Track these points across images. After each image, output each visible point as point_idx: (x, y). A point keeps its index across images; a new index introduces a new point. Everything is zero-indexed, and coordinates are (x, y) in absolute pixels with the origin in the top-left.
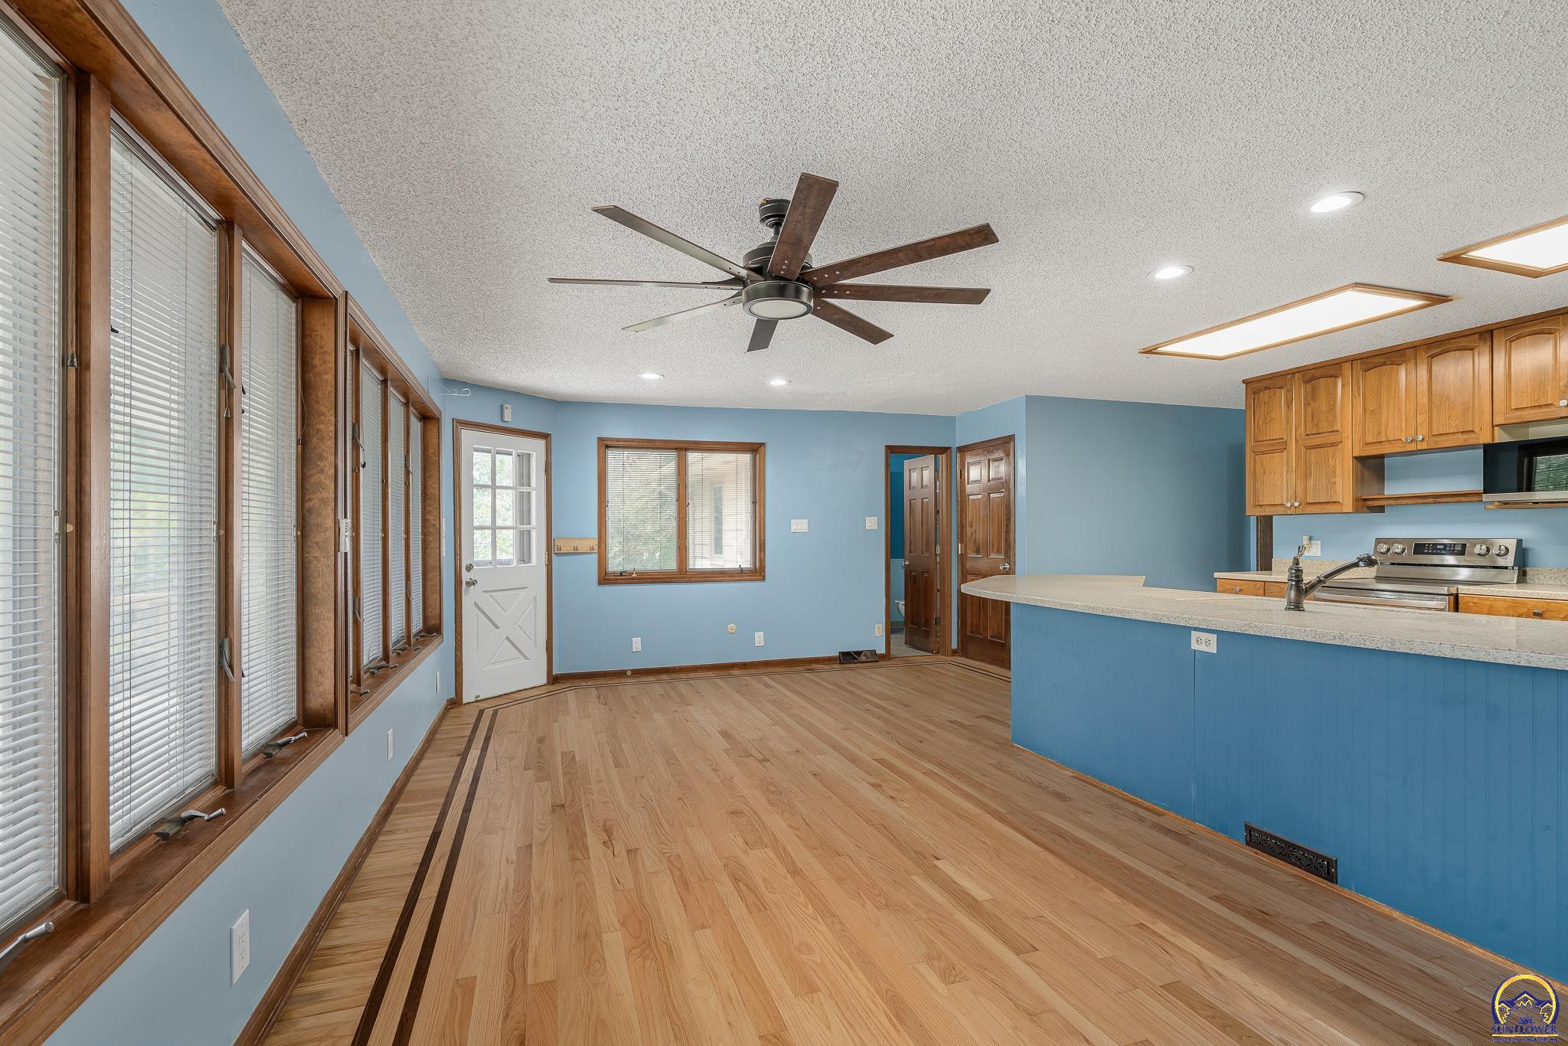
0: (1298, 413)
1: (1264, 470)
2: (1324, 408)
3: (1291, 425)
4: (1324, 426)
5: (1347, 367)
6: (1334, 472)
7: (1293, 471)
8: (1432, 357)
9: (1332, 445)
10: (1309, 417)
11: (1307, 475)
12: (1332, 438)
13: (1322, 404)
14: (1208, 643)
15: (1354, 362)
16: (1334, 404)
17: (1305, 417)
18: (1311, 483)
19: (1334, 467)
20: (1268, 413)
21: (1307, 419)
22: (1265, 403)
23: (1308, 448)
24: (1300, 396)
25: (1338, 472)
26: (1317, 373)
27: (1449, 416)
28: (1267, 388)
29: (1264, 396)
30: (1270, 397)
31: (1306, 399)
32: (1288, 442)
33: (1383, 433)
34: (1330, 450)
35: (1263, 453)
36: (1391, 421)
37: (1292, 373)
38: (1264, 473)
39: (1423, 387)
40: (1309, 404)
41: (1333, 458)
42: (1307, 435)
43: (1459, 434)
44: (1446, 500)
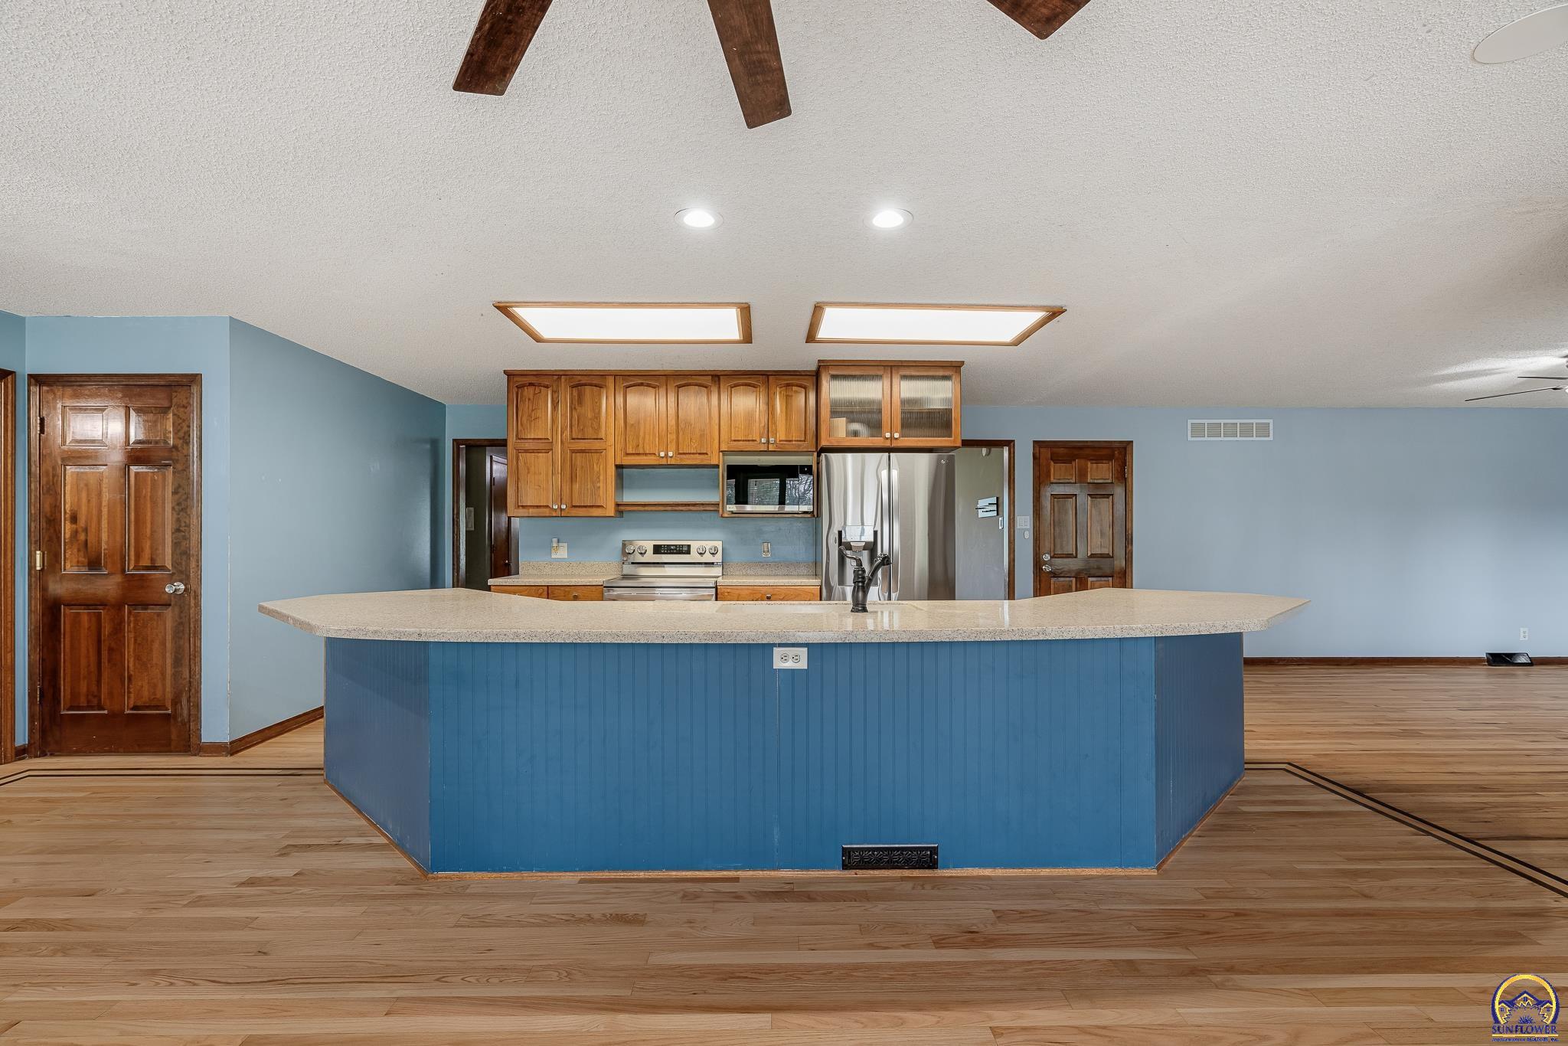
0: (564, 415)
1: (528, 469)
2: (590, 415)
3: (557, 427)
4: (590, 432)
5: (610, 380)
6: (599, 478)
7: (558, 473)
8: (679, 387)
9: (597, 451)
10: (575, 422)
11: (573, 479)
12: (596, 445)
13: (587, 411)
14: (796, 658)
15: (617, 377)
16: (599, 412)
17: (571, 420)
18: (576, 486)
19: (599, 472)
20: (533, 410)
21: (573, 423)
22: (529, 399)
23: (573, 451)
24: (566, 398)
25: (601, 478)
26: (584, 380)
27: (691, 439)
28: (531, 384)
29: (528, 392)
30: (535, 394)
31: (571, 403)
32: (554, 443)
33: (641, 446)
34: (595, 456)
35: (526, 451)
36: (647, 436)
37: (558, 376)
38: (528, 473)
39: (672, 411)
40: (575, 408)
41: (597, 464)
42: (573, 439)
43: (697, 455)
44: (681, 508)
